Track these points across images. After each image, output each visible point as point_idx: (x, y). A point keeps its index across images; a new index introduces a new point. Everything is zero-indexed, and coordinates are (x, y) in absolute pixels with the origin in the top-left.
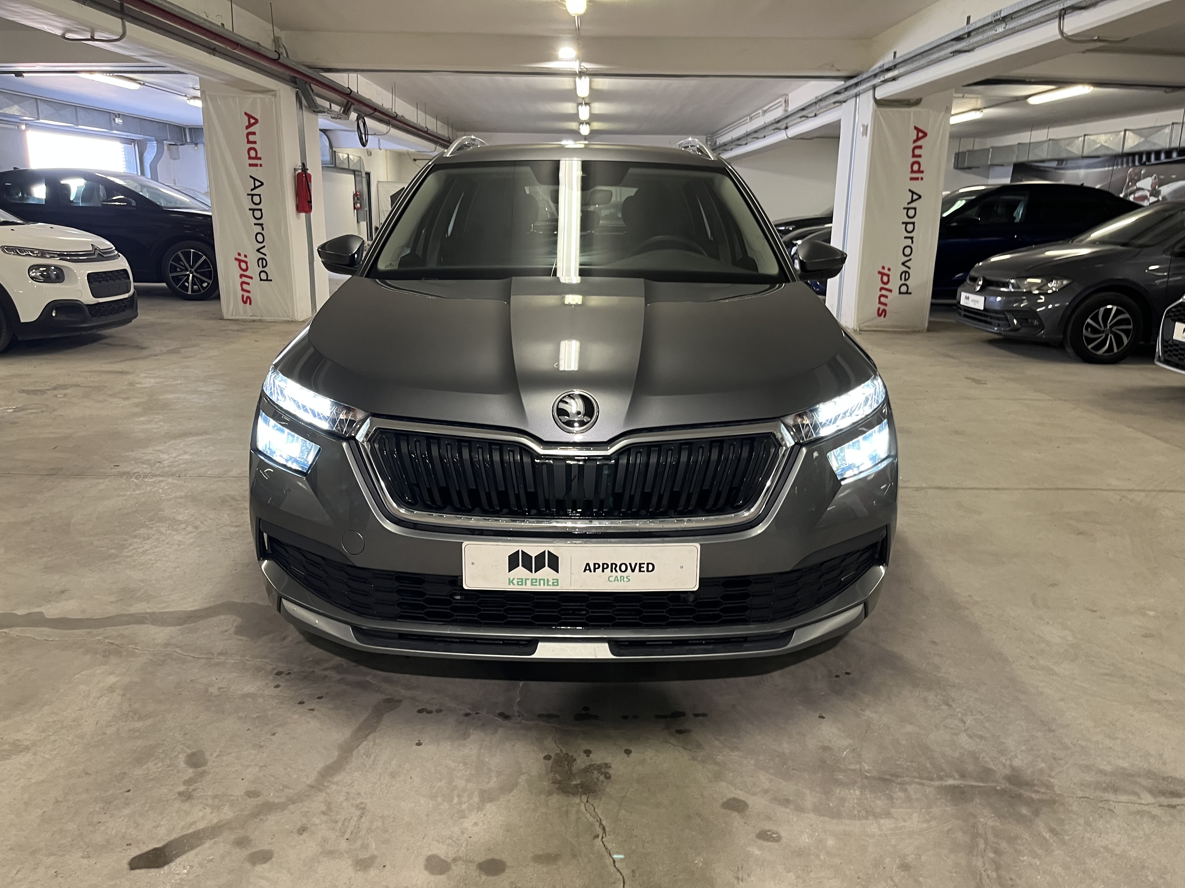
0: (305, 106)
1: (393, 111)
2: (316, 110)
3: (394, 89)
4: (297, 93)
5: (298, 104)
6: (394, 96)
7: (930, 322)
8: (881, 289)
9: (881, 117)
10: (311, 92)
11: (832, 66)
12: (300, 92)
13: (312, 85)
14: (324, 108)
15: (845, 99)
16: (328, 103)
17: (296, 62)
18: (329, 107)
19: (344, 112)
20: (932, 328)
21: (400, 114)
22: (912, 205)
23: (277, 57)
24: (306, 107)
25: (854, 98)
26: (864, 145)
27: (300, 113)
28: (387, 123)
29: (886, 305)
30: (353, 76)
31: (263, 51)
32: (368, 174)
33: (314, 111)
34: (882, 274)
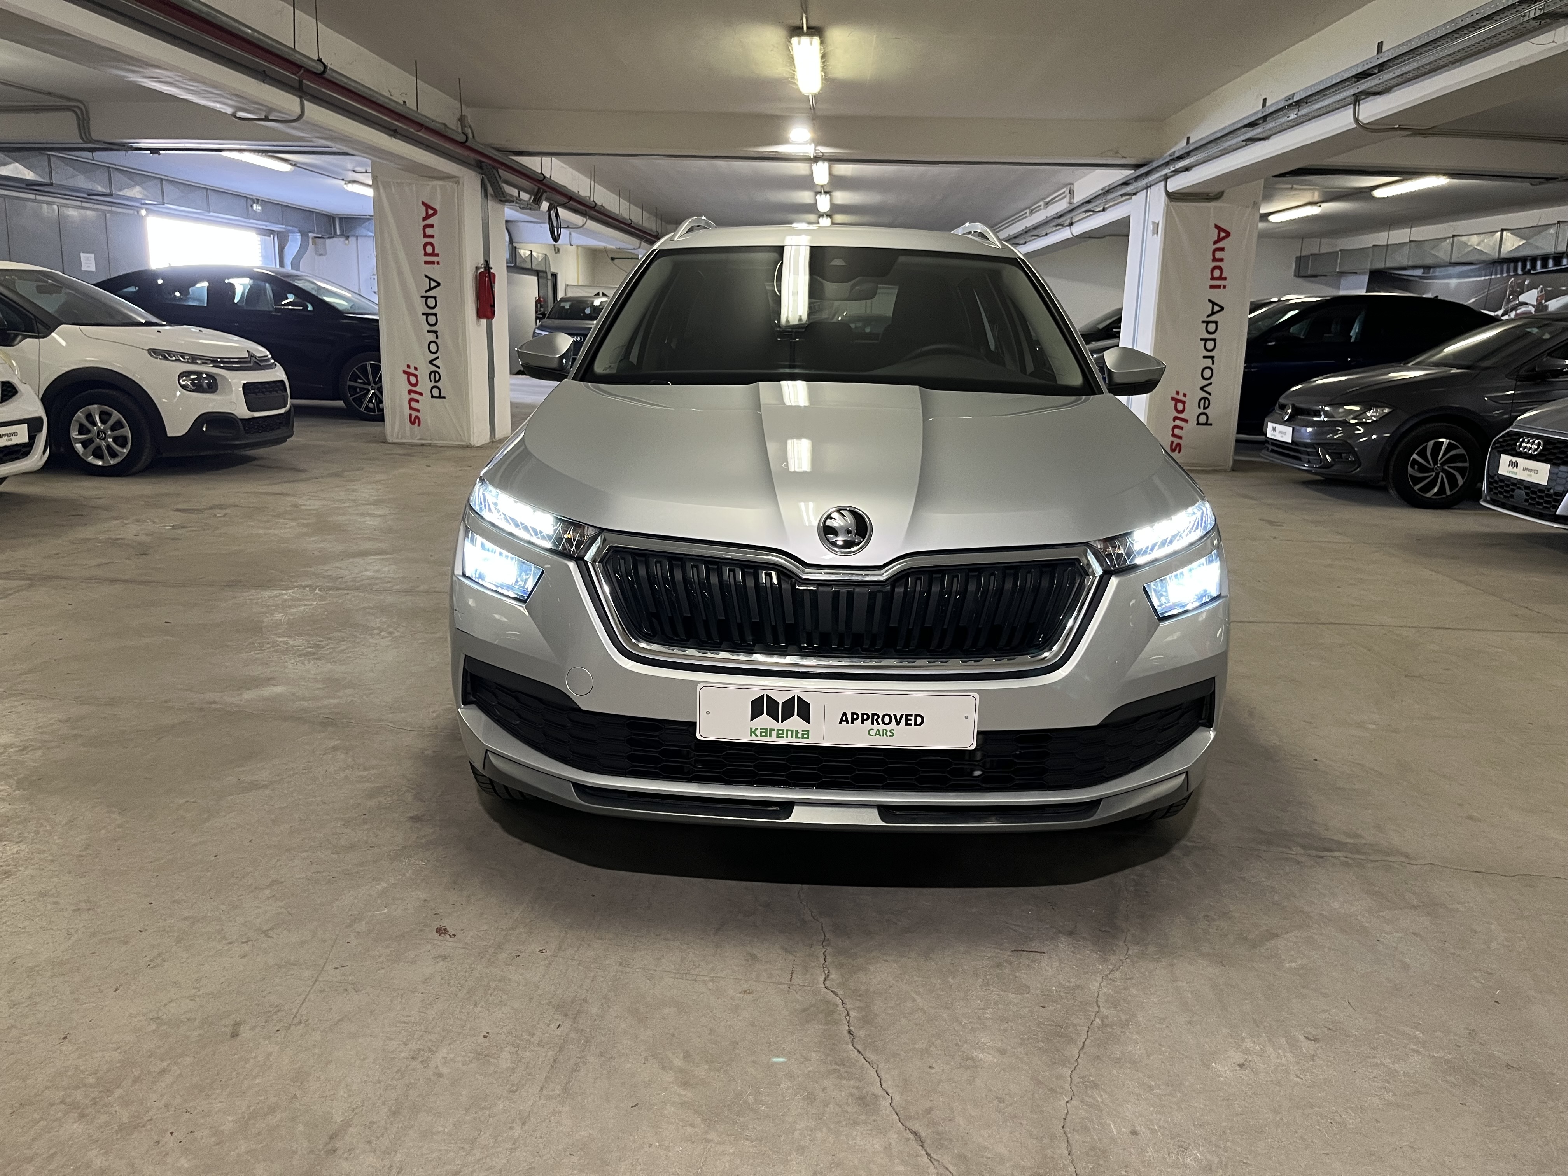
1: (592, 199)
2: (503, 199)
3: (592, 175)
4: (482, 180)
5: (483, 192)
6: (593, 182)
7: (1235, 461)
8: (1175, 418)
9: (1174, 213)
10: (499, 179)
11: (1117, 152)
12: (485, 177)
13: (499, 170)
14: (512, 196)
15: (1134, 191)
16: (517, 191)
17: (485, 145)
18: (517, 195)
19: (534, 201)
20: (1237, 467)
21: (599, 203)
22: (1210, 319)
23: (465, 140)
24: (491, 195)
25: (1145, 191)
26: (1155, 245)
27: (485, 202)
28: (583, 214)
29: (1180, 438)
30: (547, 159)
31: (449, 133)
32: (555, 275)
33: (501, 201)
34: (1177, 401)
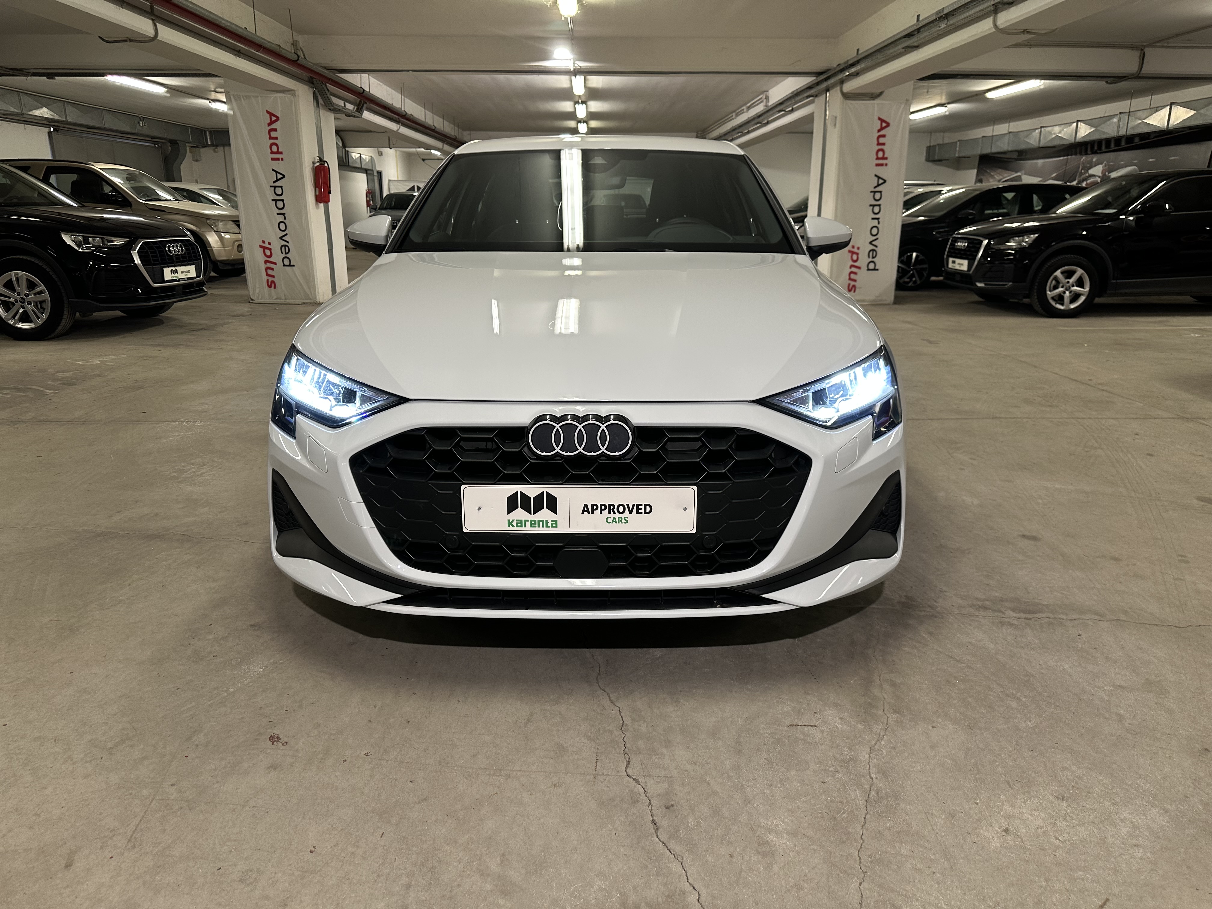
23: (296, 59)
31: (283, 53)
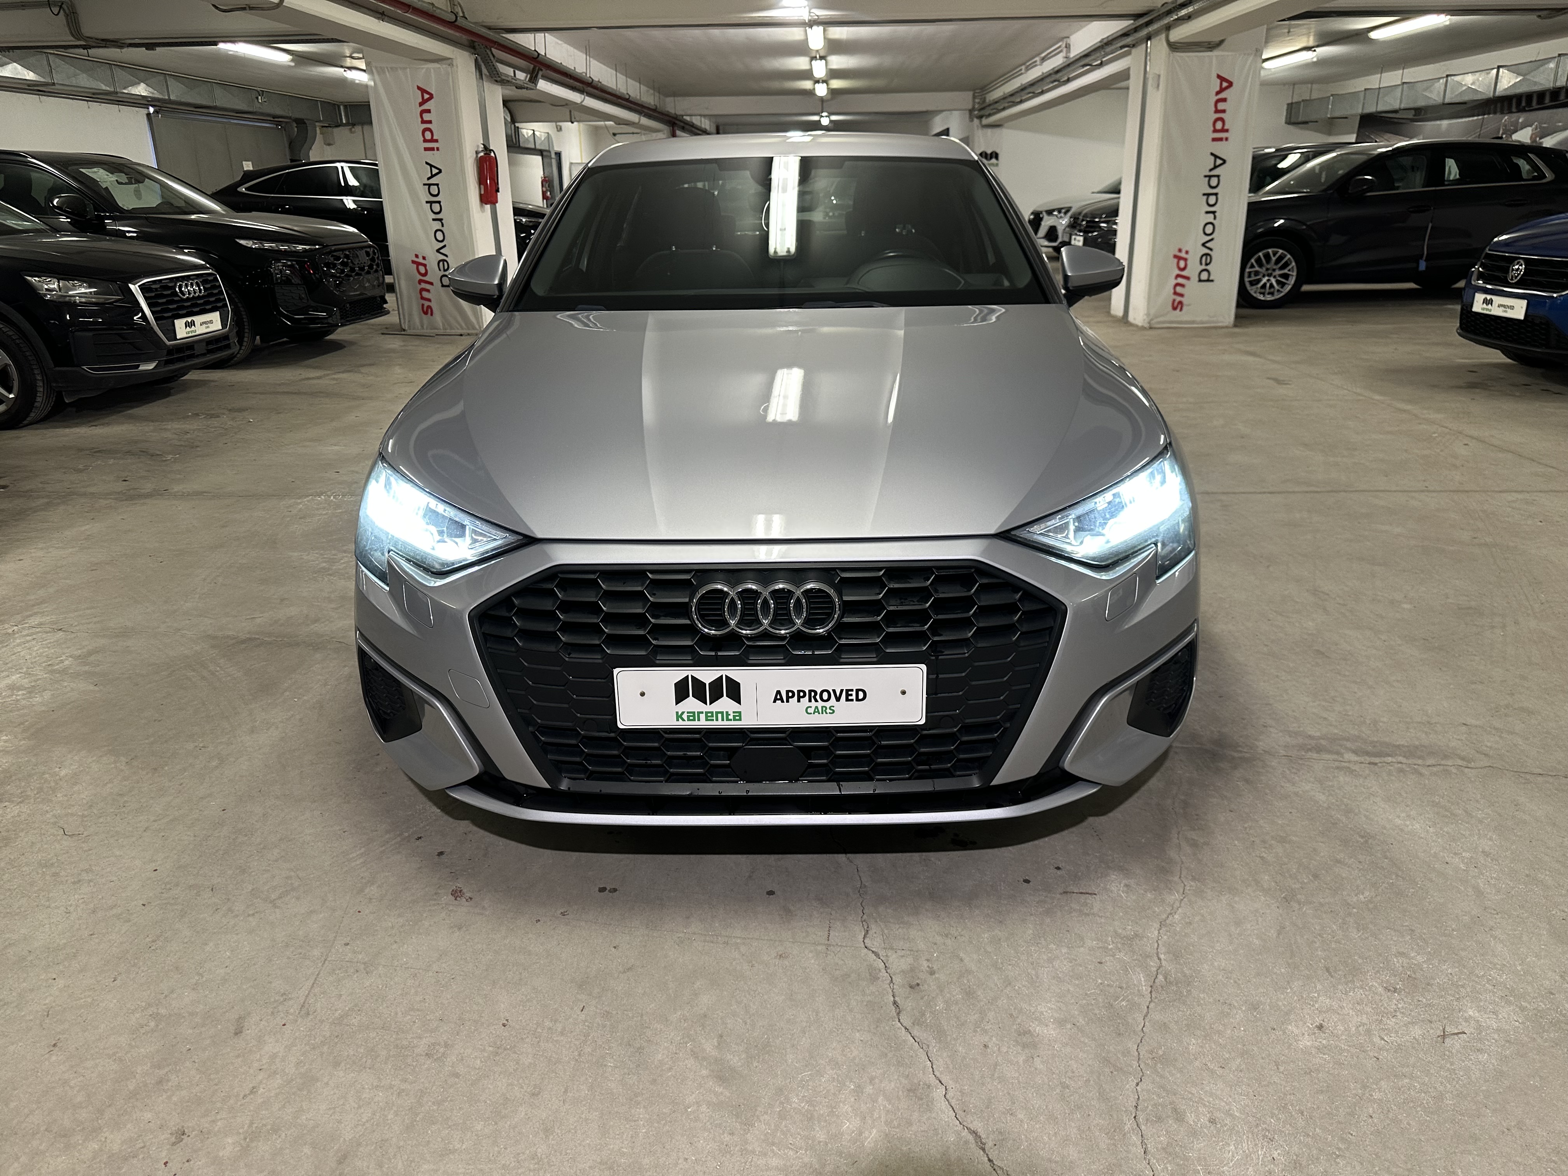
0: (485, 75)
1: (588, 76)
2: (499, 79)
3: (588, 50)
4: (476, 60)
5: (478, 74)
6: (588, 58)
7: (1237, 316)
8: (1177, 276)
9: (1176, 65)
10: (492, 58)
12: (479, 58)
13: (493, 49)
14: (508, 76)
15: (1134, 43)
16: (512, 70)
17: (475, 23)
18: (513, 75)
19: (530, 80)
20: (1240, 322)
21: (596, 79)
22: (1215, 172)
24: (487, 77)
25: (1145, 41)
26: (1156, 98)
27: (481, 84)
28: (581, 91)
29: (1182, 295)
30: (540, 36)
32: (559, 155)
33: (496, 81)
34: (1179, 258)
